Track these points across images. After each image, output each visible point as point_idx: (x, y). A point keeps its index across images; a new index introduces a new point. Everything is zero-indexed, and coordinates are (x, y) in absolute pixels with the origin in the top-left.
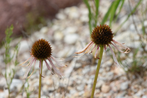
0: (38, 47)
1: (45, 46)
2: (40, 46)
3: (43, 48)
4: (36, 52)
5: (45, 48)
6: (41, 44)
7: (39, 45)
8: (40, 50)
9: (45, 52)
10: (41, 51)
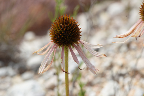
0: (58, 27)
1: (68, 26)
2: (61, 27)
3: (66, 30)
4: (56, 35)
5: (70, 30)
6: (63, 24)
7: (60, 25)
8: (61, 32)
9: (69, 36)
10: (63, 35)
